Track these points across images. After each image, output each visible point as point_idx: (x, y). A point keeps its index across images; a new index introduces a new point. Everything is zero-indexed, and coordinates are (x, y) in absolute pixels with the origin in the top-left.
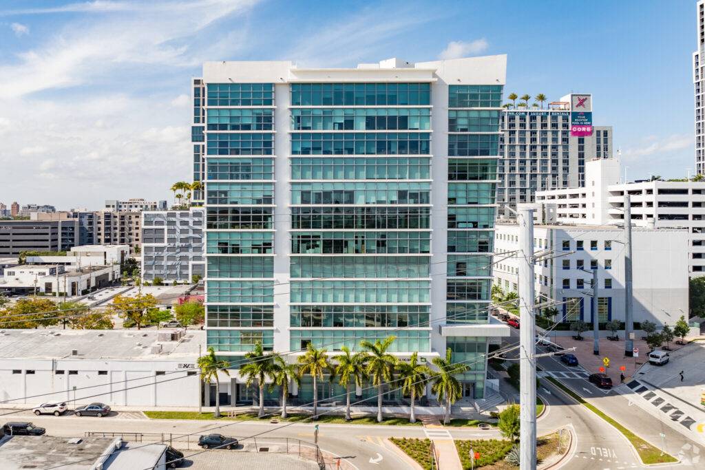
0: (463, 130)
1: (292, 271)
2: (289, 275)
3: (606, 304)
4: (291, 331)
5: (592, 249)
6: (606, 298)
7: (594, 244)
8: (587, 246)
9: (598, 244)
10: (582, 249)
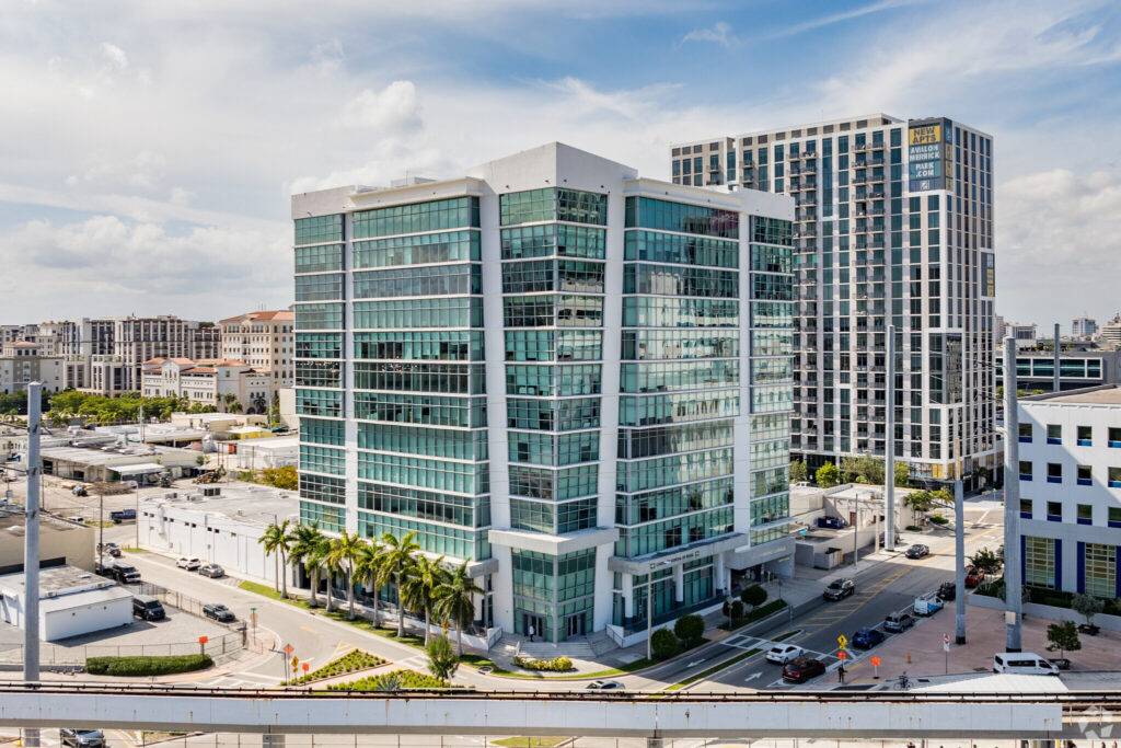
0: (519, 256)
1: (359, 440)
2: (356, 444)
3: (1111, 559)
4: (359, 512)
5: (1079, 443)
6: (1112, 548)
7: (1084, 434)
8: (1069, 437)
9: (1094, 433)
10: (1059, 443)
